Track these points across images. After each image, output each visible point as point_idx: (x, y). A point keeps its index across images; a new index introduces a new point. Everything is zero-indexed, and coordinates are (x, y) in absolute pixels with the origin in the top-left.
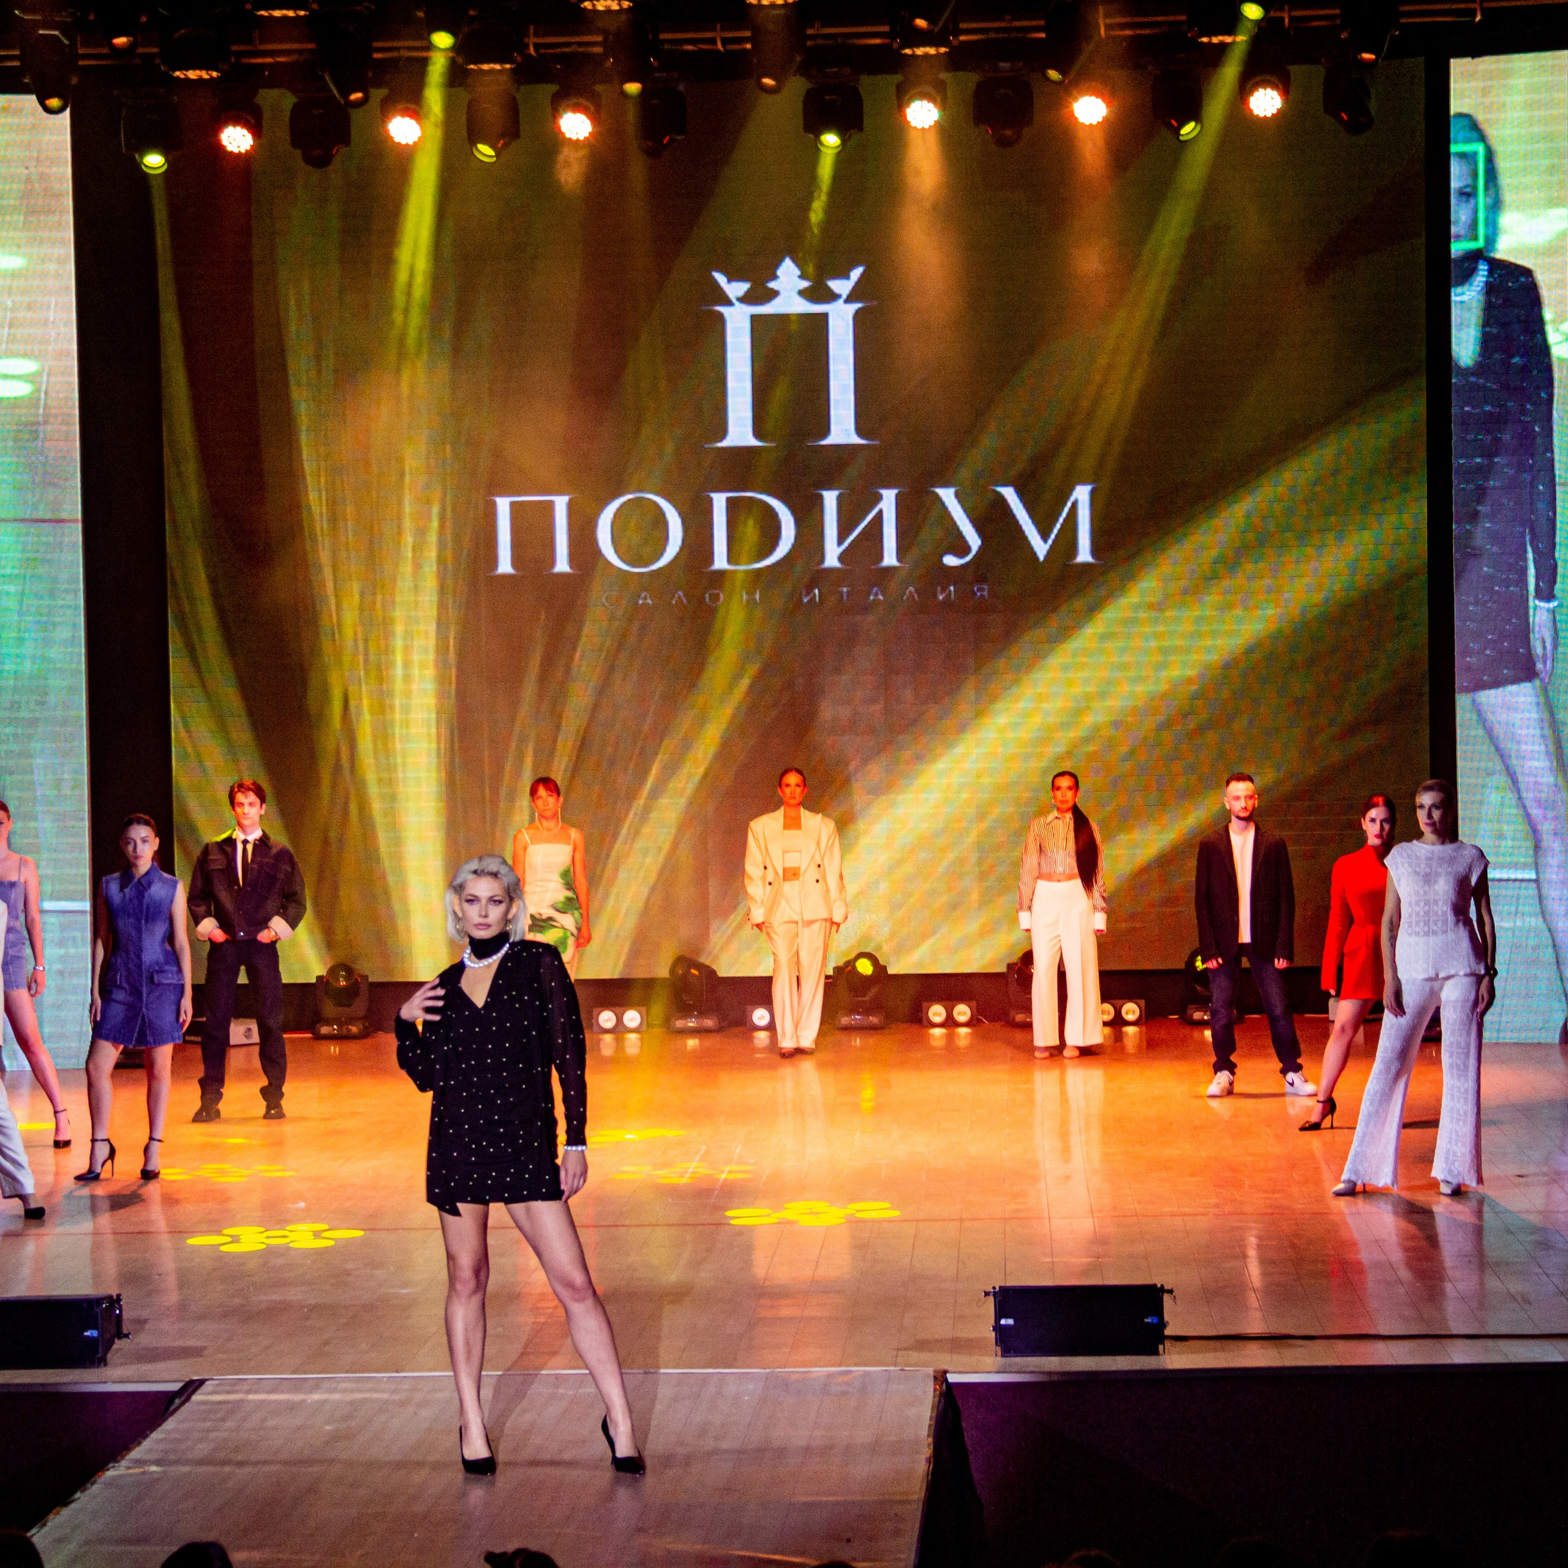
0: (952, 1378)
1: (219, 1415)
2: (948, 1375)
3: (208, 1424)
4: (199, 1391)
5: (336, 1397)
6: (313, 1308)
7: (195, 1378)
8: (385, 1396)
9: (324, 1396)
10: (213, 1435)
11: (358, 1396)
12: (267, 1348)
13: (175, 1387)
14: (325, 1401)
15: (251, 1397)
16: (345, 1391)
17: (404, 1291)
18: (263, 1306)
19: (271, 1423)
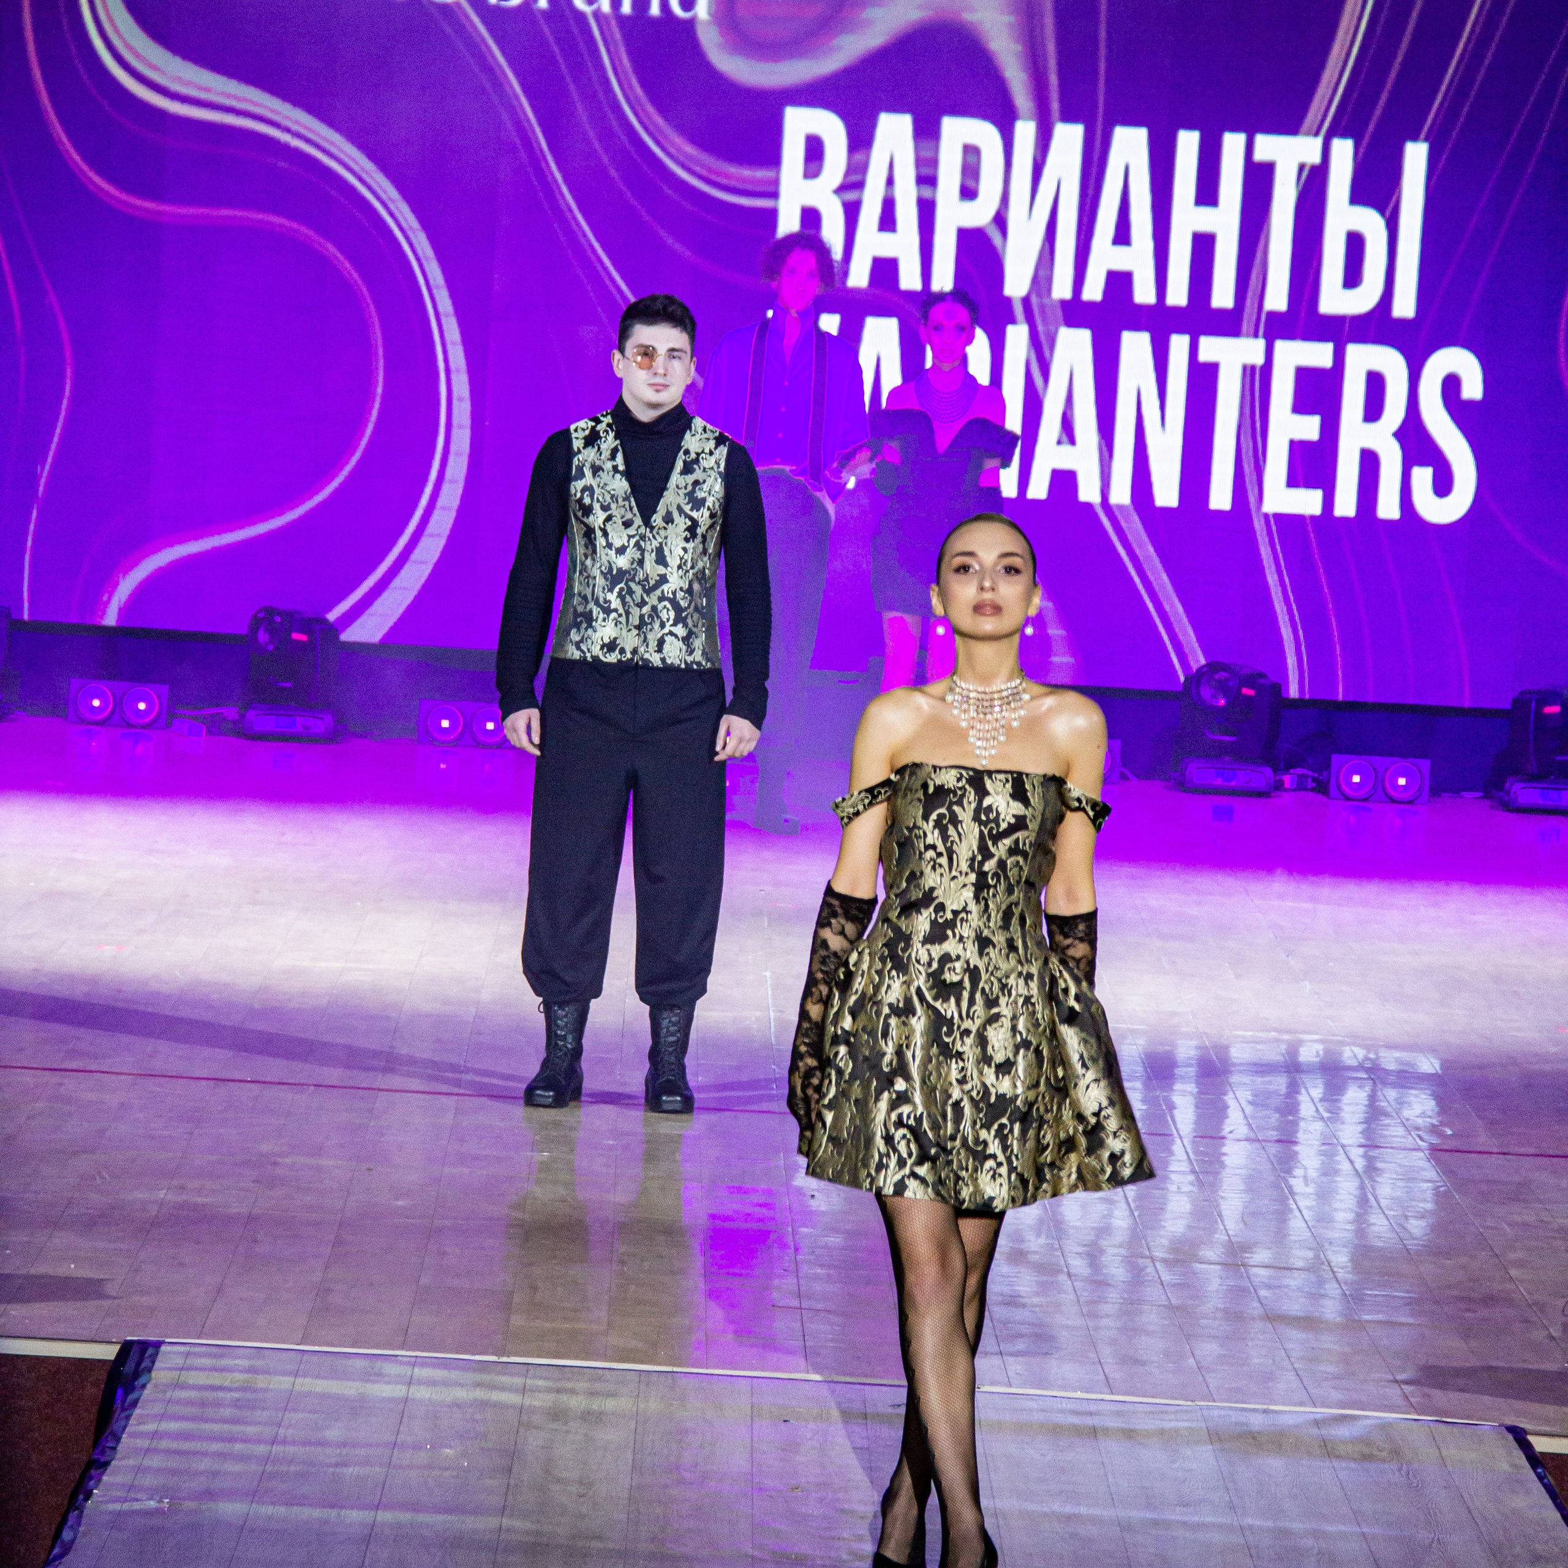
0: (1541, 1444)
1: (227, 1412)
2: (1531, 1439)
3: (216, 1427)
4: (157, 1364)
5: (422, 1393)
6: (251, 1220)
7: (129, 1338)
8: (514, 1398)
9: (399, 1391)
10: (238, 1447)
11: (462, 1394)
12: (219, 1291)
13: (108, 1352)
14: (406, 1400)
15: (261, 1381)
16: (432, 1383)
17: (400, 1203)
18: (153, 1210)
19: (333, 1433)
